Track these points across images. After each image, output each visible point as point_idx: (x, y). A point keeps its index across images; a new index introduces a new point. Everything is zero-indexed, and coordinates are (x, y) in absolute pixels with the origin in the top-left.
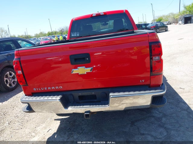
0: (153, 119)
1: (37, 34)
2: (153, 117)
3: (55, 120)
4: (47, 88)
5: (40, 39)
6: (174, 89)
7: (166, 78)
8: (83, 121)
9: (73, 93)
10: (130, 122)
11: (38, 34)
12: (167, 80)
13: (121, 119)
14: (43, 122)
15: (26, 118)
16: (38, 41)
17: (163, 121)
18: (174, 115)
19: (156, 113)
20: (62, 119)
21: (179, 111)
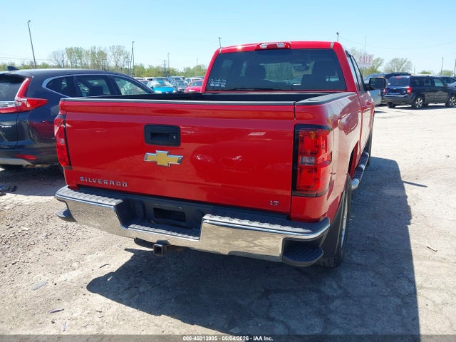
0: (314, 296)
1: (189, 69)
2: (318, 291)
3: (126, 250)
4: (103, 182)
5: (188, 80)
6: (412, 246)
7: (413, 217)
8: (174, 264)
9: (146, 200)
10: (263, 290)
11: (192, 68)
12: (410, 224)
13: (249, 280)
14: (103, 249)
15: (80, 233)
16: (183, 84)
17: (331, 306)
18: (367, 300)
19: (331, 287)
20: (140, 251)
21: (386, 294)
